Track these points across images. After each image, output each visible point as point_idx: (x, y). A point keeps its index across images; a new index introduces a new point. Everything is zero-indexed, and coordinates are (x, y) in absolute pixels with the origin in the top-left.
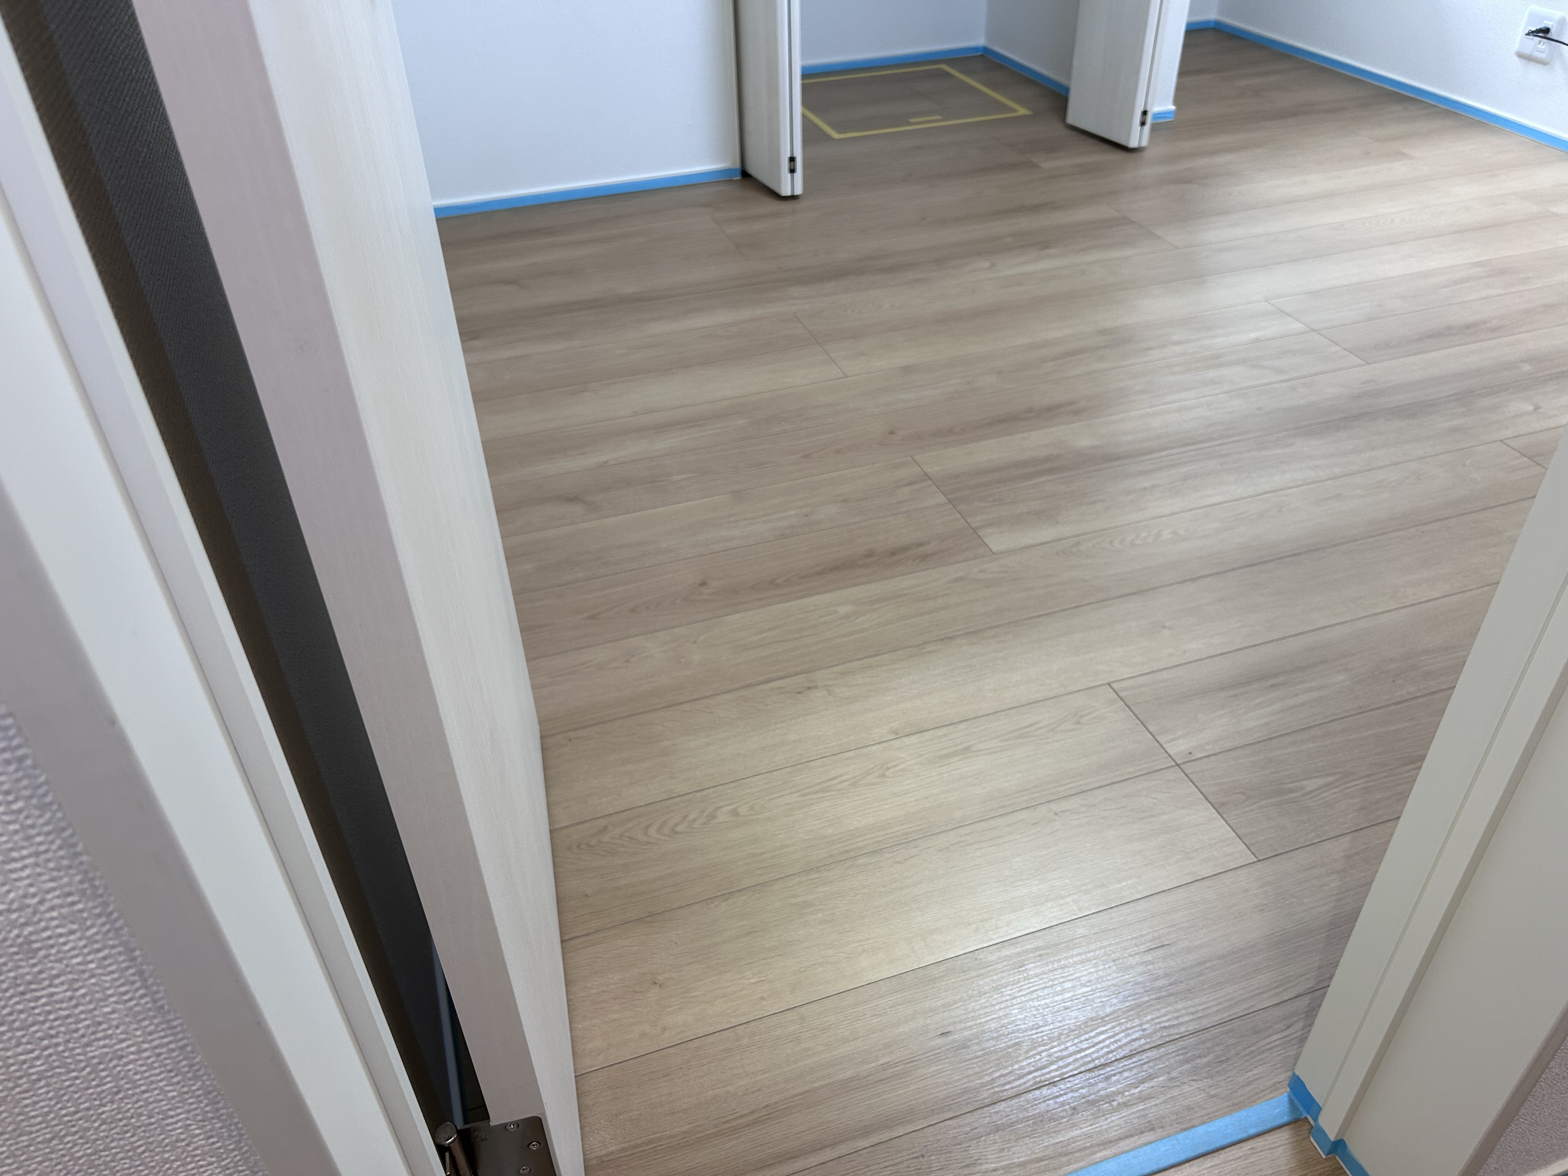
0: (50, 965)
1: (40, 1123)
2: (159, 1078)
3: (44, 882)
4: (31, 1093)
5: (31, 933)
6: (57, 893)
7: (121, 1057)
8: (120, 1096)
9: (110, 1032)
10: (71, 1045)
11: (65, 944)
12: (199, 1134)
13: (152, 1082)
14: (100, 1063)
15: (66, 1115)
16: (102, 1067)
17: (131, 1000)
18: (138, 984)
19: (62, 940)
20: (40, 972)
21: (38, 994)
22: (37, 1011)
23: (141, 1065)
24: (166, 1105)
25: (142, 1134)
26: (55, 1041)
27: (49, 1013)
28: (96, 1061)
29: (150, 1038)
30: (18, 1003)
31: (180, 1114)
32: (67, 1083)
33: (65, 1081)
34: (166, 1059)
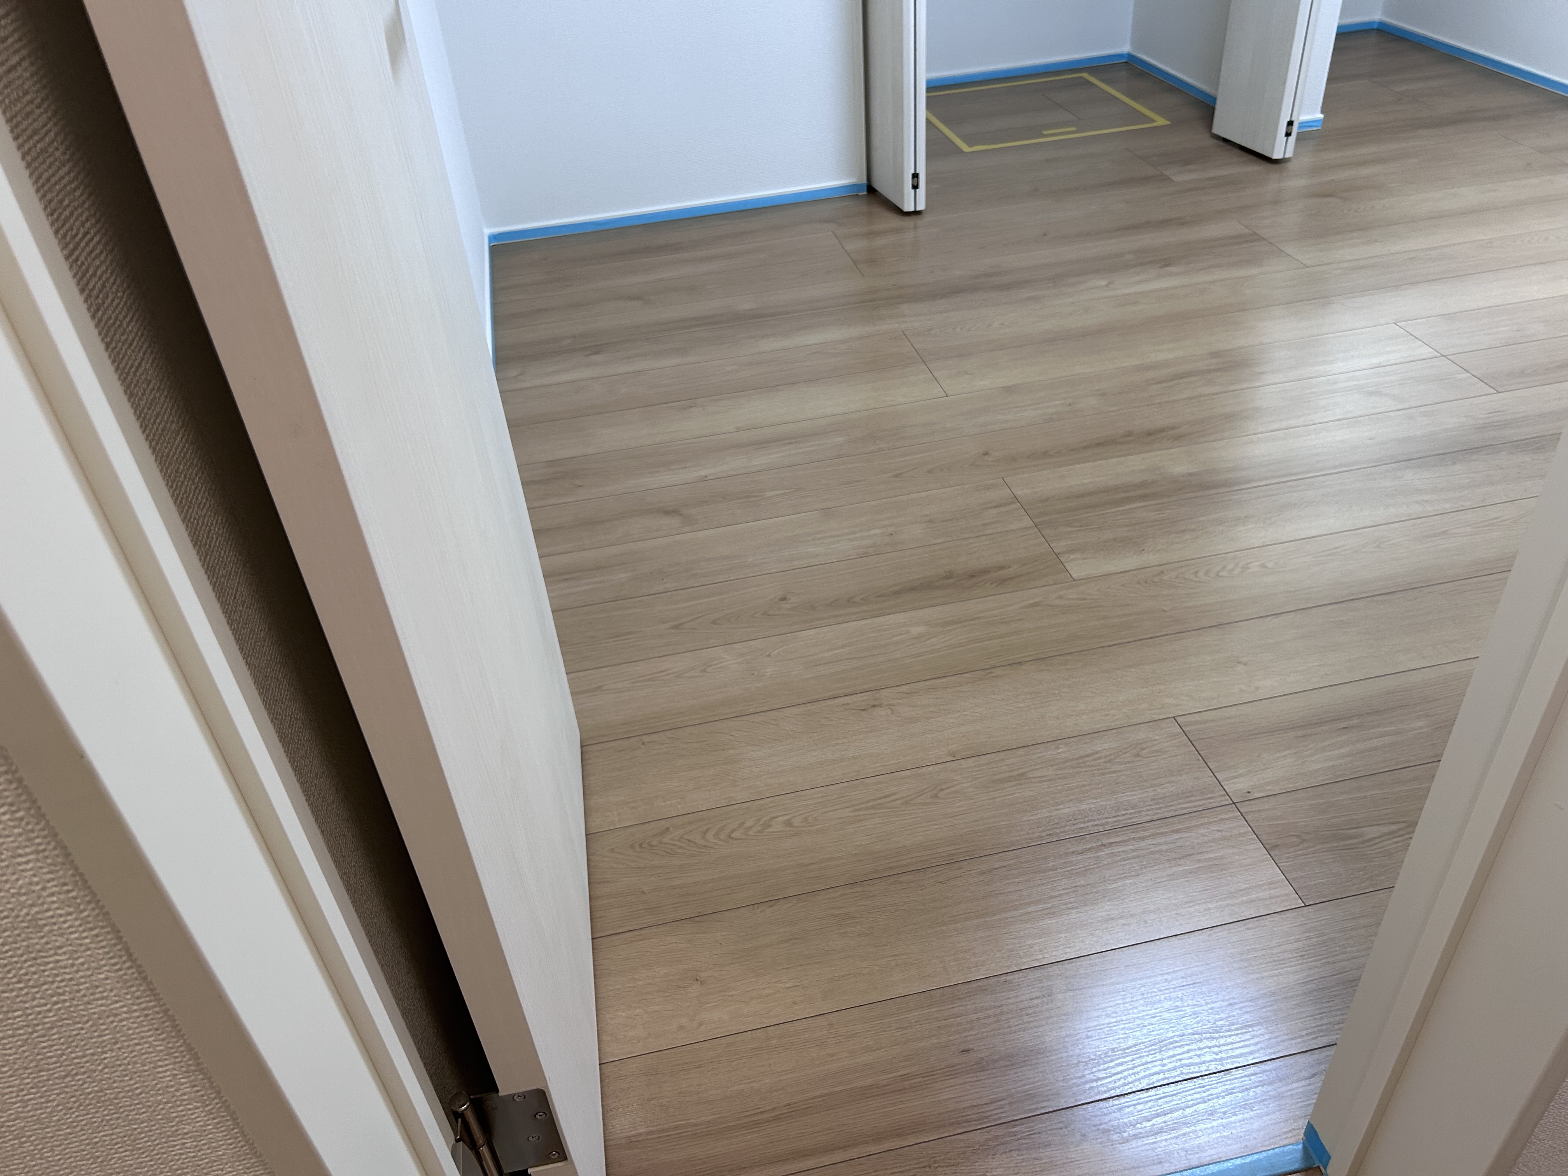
0: (54, 938)
1: (55, 1063)
2: (148, 1034)
3: (44, 874)
4: (47, 1038)
5: (37, 913)
6: (55, 883)
7: (116, 1015)
8: (118, 1046)
9: (105, 994)
10: (75, 1003)
11: (65, 922)
12: (186, 1083)
13: (143, 1038)
14: (100, 1018)
15: (75, 1058)
16: (101, 1021)
17: (120, 970)
18: (124, 958)
19: (62, 919)
20: (47, 943)
21: (47, 960)
22: (46, 973)
23: (133, 1023)
24: (155, 1056)
25: (138, 1079)
26: (62, 998)
27: (57, 975)
28: (96, 1016)
29: (138, 1001)
30: (31, 966)
31: (167, 1065)
32: (74, 1033)
33: (73, 1030)
34: (152, 1019)
